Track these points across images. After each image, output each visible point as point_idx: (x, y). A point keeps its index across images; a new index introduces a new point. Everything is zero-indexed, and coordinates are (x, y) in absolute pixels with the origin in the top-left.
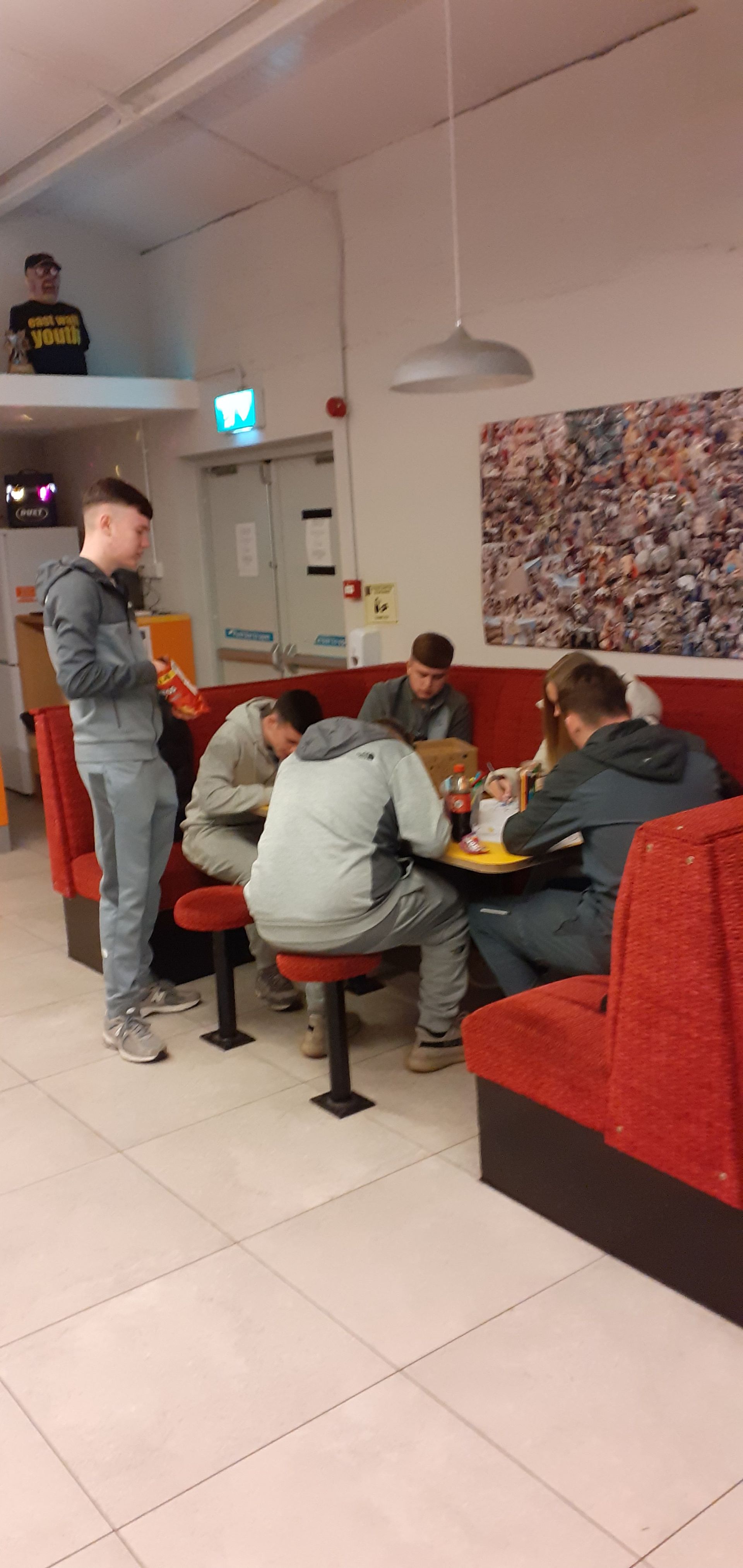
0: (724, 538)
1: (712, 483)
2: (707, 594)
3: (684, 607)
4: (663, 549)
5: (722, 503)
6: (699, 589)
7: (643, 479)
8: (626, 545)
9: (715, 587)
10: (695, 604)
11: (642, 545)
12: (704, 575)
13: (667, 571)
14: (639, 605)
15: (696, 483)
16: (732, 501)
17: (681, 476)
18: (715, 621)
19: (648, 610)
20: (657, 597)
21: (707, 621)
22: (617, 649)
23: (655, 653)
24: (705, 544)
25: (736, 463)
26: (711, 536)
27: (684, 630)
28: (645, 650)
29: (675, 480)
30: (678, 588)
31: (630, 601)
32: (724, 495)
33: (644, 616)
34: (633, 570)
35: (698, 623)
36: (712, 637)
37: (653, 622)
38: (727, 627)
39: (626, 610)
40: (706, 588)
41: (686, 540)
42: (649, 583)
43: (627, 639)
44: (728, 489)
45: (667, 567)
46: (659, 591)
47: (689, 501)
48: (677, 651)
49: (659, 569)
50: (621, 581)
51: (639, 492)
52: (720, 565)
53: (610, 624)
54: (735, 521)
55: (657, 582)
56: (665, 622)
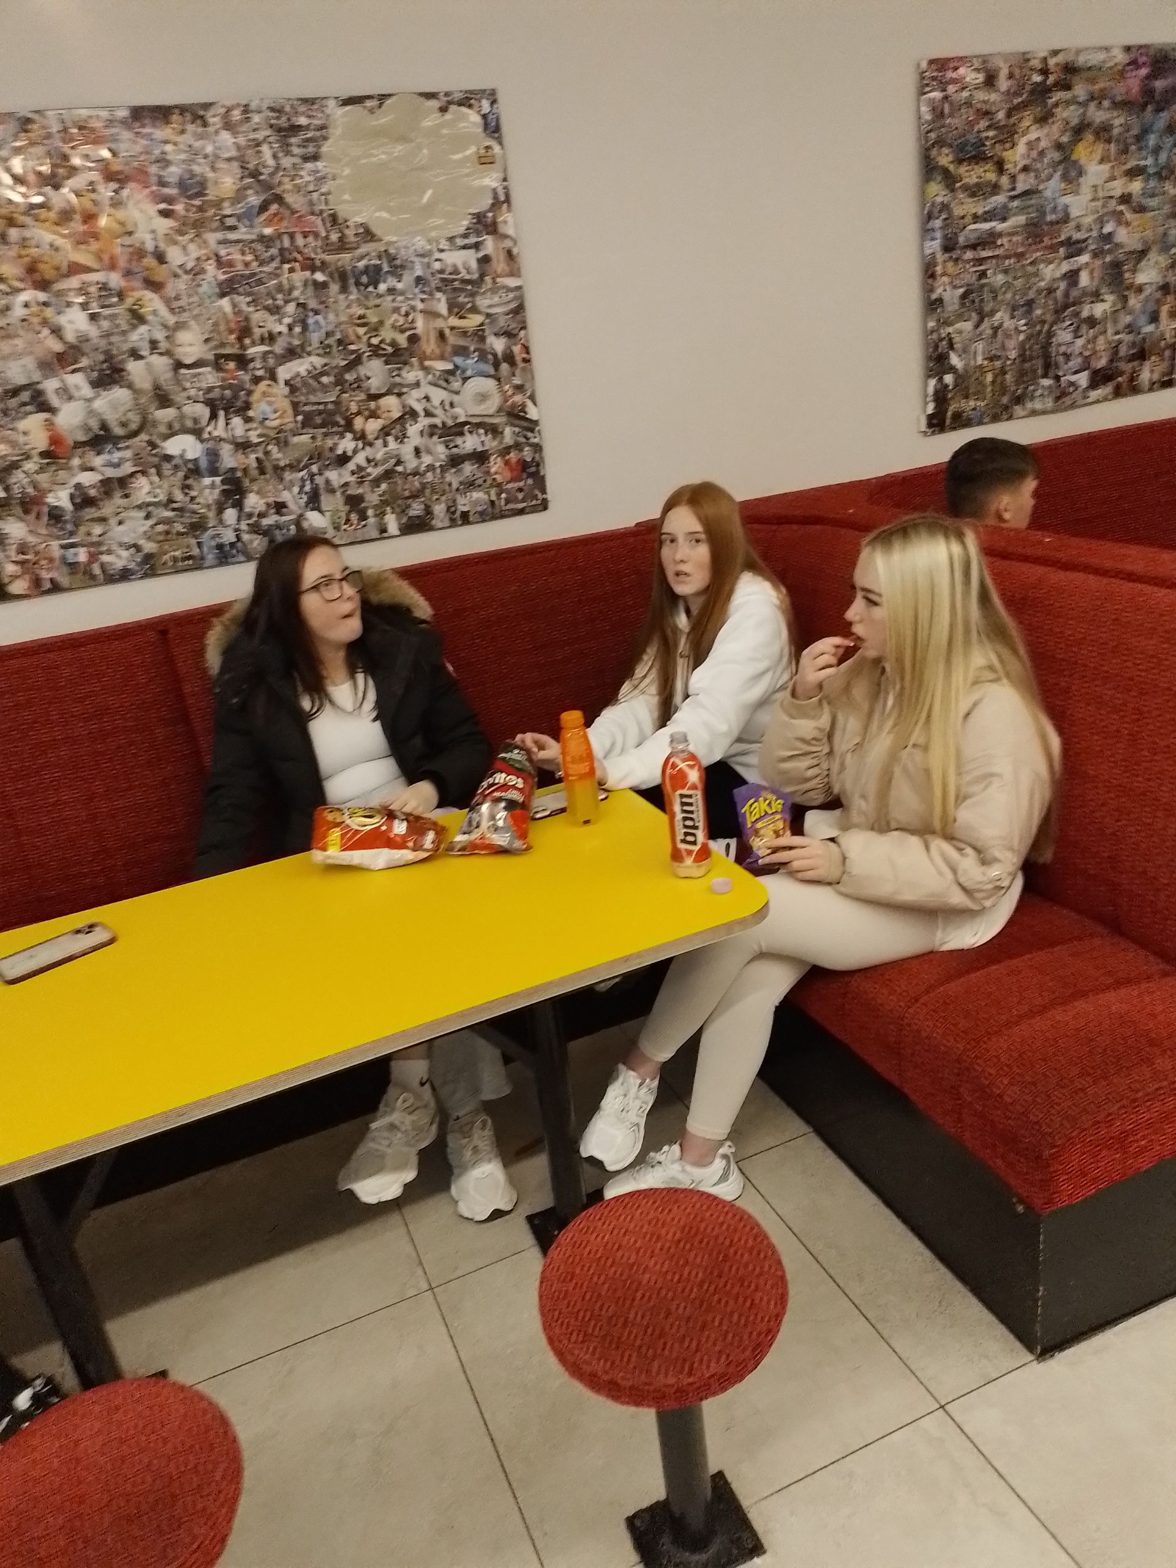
0: (242, 361)
1: (197, 272)
2: (229, 459)
3: (186, 488)
4: (120, 394)
5: (225, 303)
6: (213, 455)
7: (31, 269)
8: (25, 396)
9: (243, 446)
10: (207, 481)
11: (66, 394)
12: (219, 429)
13: (135, 434)
14: (83, 500)
15: (161, 273)
16: (242, 301)
17: (122, 263)
18: (253, 501)
19: (107, 509)
20: (123, 482)
21: (239, 505)
22: (56, 588)
23: (146, 576)
24: (209, 377)
25: (232, 236)
26: (218, 362)
27: (197, 527)
28: (125, 575)
29: (112, 266)
30: (168, 458)
31: (61, 498)
32: (226, 289)
33: (103, 520)
34: (55, 440)
35: (220, 510)
36: (255, 529)
37: (121, 528)
38: (280, 507)
39: (56, 516)
40: (226, 450)
41: (165, 372)
42: (98, 461)
43: (73, 567)
44: (230, 281)
45: (134, 426)
46: (128, 468)
47: (152, 302)
48: (195, 563)
49: (118, 431)
50: (30, 466)
51: (24, 297)
52: (247, 406)
53: (23, 549)
54: (257, 332)
55: (117, 456)
56: (150, 522)
